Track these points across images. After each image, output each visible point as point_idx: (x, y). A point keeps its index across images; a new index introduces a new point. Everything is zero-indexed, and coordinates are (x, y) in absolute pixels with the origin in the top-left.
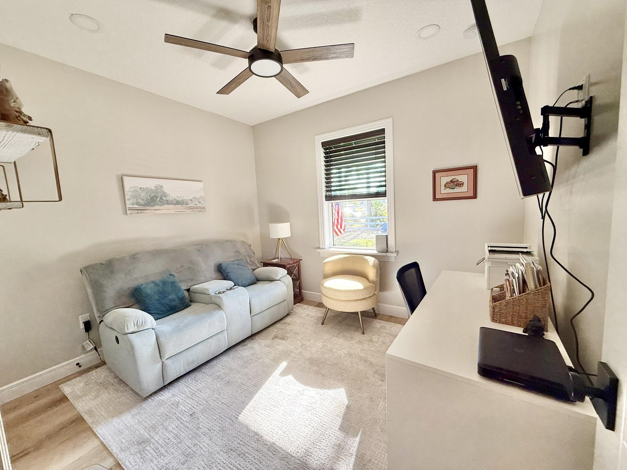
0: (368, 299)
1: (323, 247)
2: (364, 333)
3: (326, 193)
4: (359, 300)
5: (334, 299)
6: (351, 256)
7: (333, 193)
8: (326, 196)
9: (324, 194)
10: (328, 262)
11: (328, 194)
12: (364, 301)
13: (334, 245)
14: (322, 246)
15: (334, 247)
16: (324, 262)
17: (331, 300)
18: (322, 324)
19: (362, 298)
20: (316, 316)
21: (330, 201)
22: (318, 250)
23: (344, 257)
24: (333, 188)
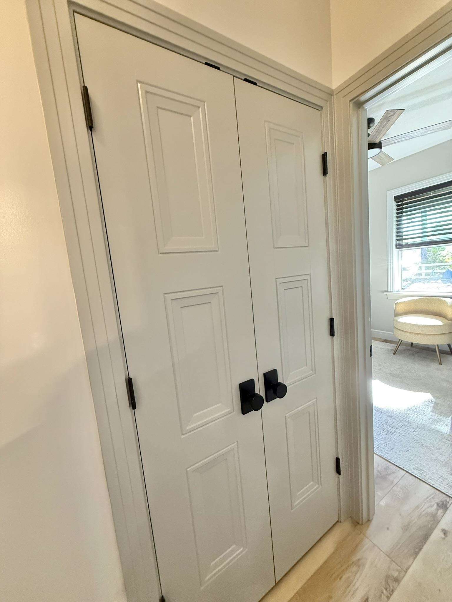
0: (447, 334)
1: (392, 291)
2: (441, 363)
3: (397, 242)
4: (436, 334)
5: (410, 333)
6: (425, 298)
7: (404, 242)
8: (396, 245)
9: (395, 243)
10: (400, 303)
11: (398, 242)
12: (443, 336)
13: (402, 289)
14: (391, 289)
15: (403, 290)
16: (396, 302)
17: (406, 333)
18: (394, 354)
19: (441, 333)
20: (385, 348)
21: (400, 249)
22: (385, 293)
23: (417, 299)
24: (404, 237)
